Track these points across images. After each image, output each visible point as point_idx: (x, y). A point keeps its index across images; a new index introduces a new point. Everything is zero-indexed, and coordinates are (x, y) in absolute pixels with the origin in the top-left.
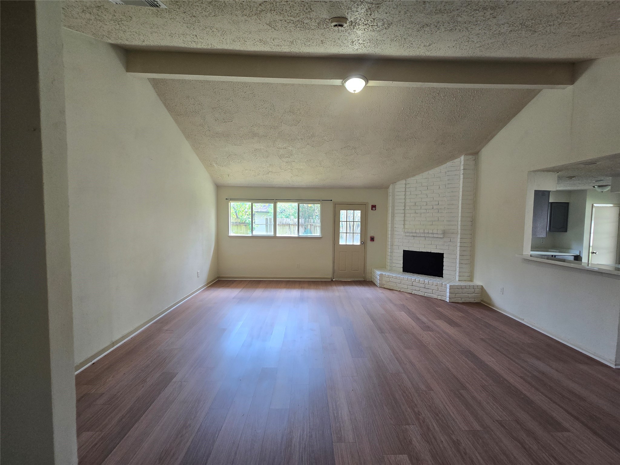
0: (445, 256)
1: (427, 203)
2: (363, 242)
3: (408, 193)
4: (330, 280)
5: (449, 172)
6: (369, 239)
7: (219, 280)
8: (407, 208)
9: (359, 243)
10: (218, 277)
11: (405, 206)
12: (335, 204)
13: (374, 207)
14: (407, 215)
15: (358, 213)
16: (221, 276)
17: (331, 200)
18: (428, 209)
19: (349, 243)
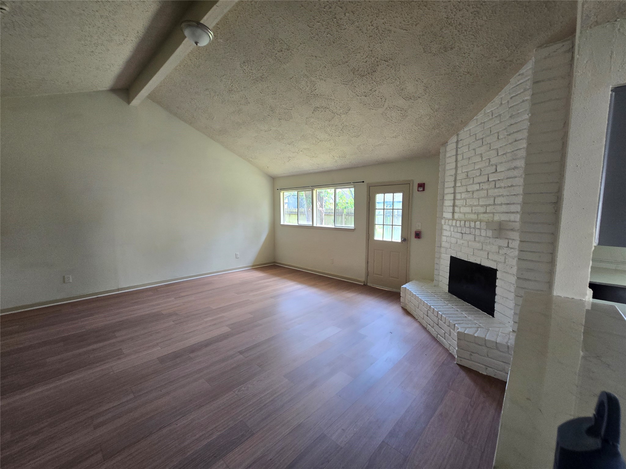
0: (499, 275)
1: (481, 170)
2: (404, 239)
3: (460, 158)
4: (363, 284)
5: (513, 98)
6: (413, 235)
7: (275, 265)
8: (458, 184)
9: (399, 240)
10: (274, 262)
11: (455, 181)
12: (369, 187)
13: (422, 186)
14: (458, 196)
15: (399, 197)
16: (277, 261)
17: (363, 182)
18: (481, 183)
19: (387, 238)
